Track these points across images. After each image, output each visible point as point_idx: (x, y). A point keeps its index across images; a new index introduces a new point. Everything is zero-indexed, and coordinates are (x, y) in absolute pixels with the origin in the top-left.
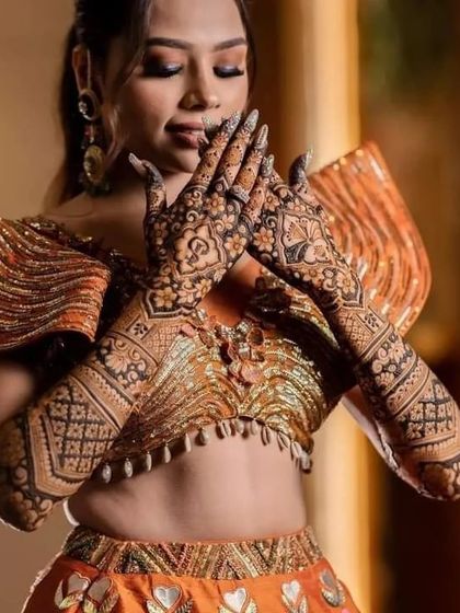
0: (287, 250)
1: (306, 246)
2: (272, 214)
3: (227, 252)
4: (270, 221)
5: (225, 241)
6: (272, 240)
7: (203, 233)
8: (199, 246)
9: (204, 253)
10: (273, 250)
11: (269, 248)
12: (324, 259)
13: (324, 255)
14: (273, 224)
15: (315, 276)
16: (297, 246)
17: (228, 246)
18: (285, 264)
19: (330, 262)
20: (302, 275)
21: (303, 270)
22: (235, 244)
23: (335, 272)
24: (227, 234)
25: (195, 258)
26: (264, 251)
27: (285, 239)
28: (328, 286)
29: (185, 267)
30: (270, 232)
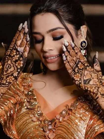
0: (84, 80)
1: (91, 80)
4: (80, 72)
5: (16, 63)
7: (9, 62)
8: (9, 66)
9: (10, 68)
13: (96, 83)
14: (81, 73)
15: (92, 88)
16: (87, 80)
17: (17, 65)
18: (83, 85)
19: (98, 85)
20: (88, 88)
21: (88, 87)
22: (19, 64)
23: (99, 88)
24: (16, 61)
25: (7, 70)
26: (77, 80)
27: (84, 77)
28: (96, 91)
29: (5, 73)
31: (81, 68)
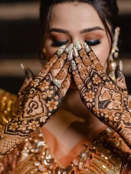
0: (100, 102)
1: (110, 102)
2: (96, 85)
3: (47, 108)
4: (94, 89)
6: (94, 97)
8: (34, 105)
9: (36, 108)
10: (93, 102)
11: (91, 100)
12: (117, 108)
13: (118, 107)
14: (96, 90)
15: (111, 115)
16: (105, 101)
17: (48, 105)
18: (97, 109)
19: (120, 110)
20: (105, 114)
21: (105, 113)
22: (52, 104)
23: (121, 114)
25: (31, 111)
26: (89, 102)
27: (100, 98)
28: (116, 119)
30: (94, 93)
31: (97, 83)
